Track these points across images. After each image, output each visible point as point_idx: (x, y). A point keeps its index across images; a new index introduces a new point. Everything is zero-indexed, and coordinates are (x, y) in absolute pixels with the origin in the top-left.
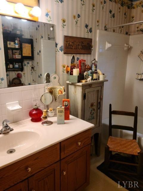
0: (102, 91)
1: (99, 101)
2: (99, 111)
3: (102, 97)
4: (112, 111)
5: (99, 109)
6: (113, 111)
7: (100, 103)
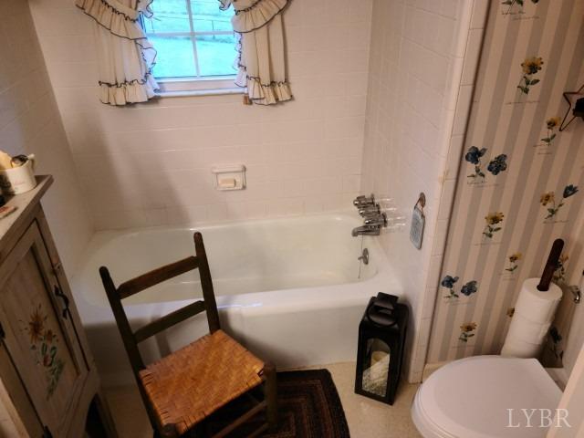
0: (46, 237)
1: (53, 283)
2: (67, 322)
3: (54, 261)
4: (117, 287)
5: (65, 316)
6: (121, 286)
7: (59, 291)
